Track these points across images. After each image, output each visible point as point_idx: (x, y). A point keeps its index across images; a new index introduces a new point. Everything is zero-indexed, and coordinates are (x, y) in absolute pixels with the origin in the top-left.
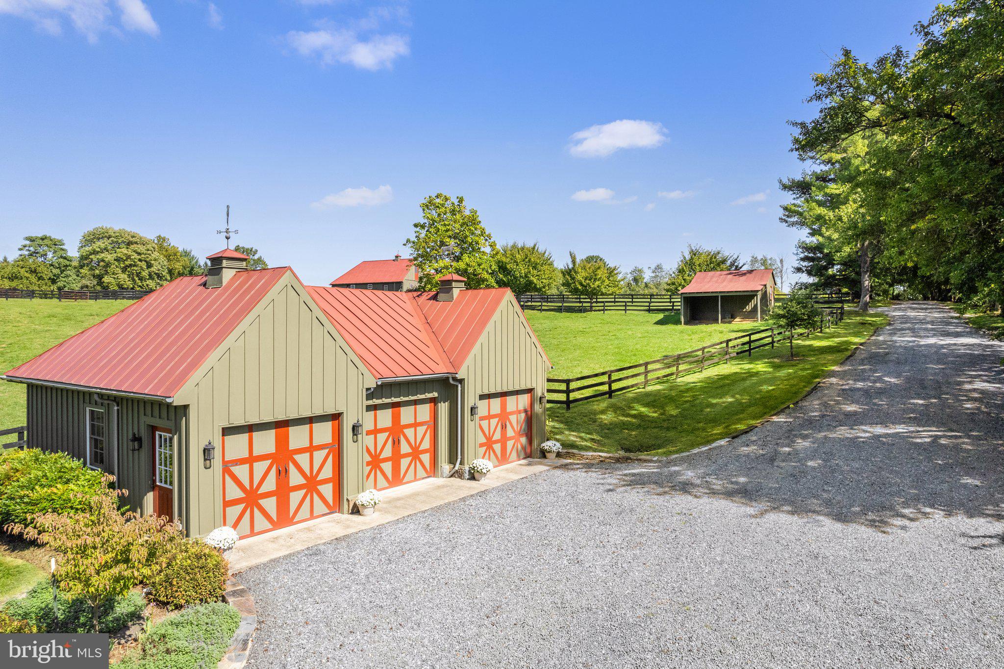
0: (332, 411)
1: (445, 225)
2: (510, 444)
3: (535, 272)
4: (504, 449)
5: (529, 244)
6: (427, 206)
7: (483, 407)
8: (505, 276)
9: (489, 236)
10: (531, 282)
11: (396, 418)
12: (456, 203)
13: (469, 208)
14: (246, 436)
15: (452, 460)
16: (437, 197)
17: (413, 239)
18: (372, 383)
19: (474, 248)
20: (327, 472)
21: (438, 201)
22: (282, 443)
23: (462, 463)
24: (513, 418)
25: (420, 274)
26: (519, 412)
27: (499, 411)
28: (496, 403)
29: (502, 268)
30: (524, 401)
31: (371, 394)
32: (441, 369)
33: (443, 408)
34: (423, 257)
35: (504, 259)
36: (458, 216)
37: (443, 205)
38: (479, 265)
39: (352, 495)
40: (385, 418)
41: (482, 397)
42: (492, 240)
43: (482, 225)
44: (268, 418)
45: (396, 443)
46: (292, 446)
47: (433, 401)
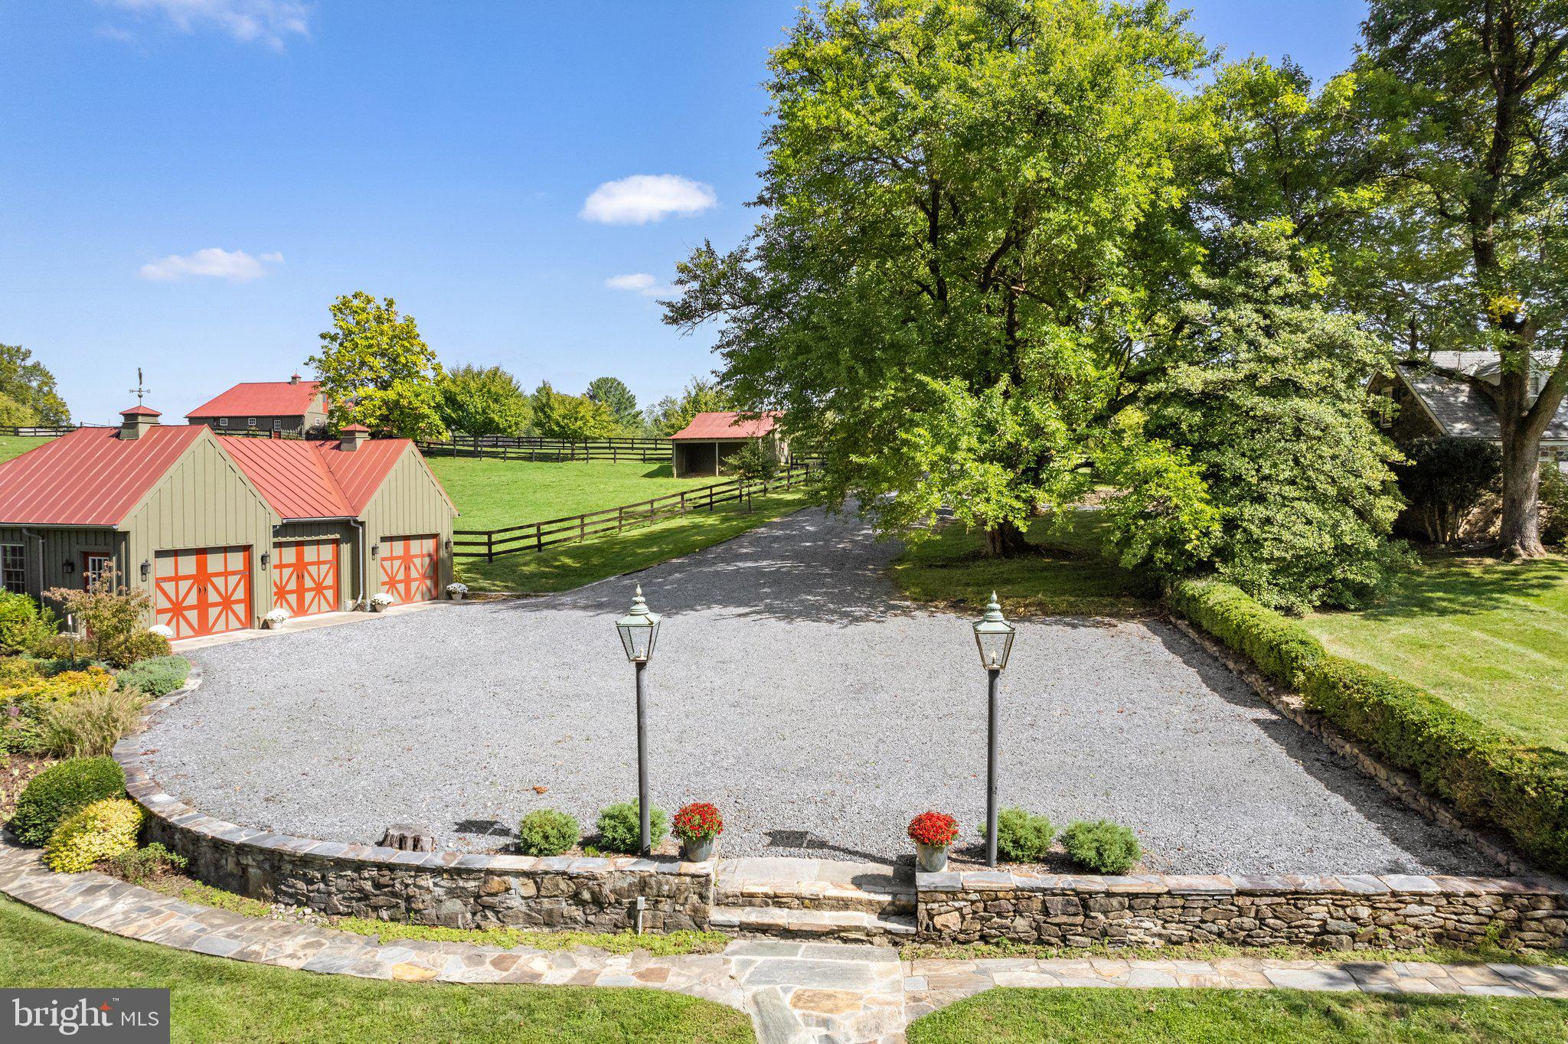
0: (242, 542)
1: (367, 338)
2: (414, 585)
3: (496, 407)
4: (408, 589)
5: (488, 366)
6: (340, 310)
7: (384, 549)
8: (454, 411)
9: (433, 354)
10: (492, 421)
11: (300, 556)
12: (383, 307)
13: (402, 314)
14: (172, 559)
15: (355, 597)
16: (355, 296)
17: (319, 355)
18: (278, 522)
19: (408, 372)
20: (240, 594)
21: (356, 303)
22: (202, 566)
23: (364, 598)
24: (418, 561)
25: (332, 407)
26: (423, 556)
27: (401, 553)
28: (399, 547)
29: (451, 399)
30: (429, 545)
31: (278, 531)
32: (342, 513)
33: (346, 549)
34: (335, 379)
35: (453, 388)
36: (385, 327)
37: (364, 310)
38: (417, 395)
39: (263, 613)
40: (290, 555)
41: (384, 539)
42: (435, 361)
43: (422, 339)
44: (191, 546)
45: (300, 578)
46: (210, 570)
47: (336, 542)
